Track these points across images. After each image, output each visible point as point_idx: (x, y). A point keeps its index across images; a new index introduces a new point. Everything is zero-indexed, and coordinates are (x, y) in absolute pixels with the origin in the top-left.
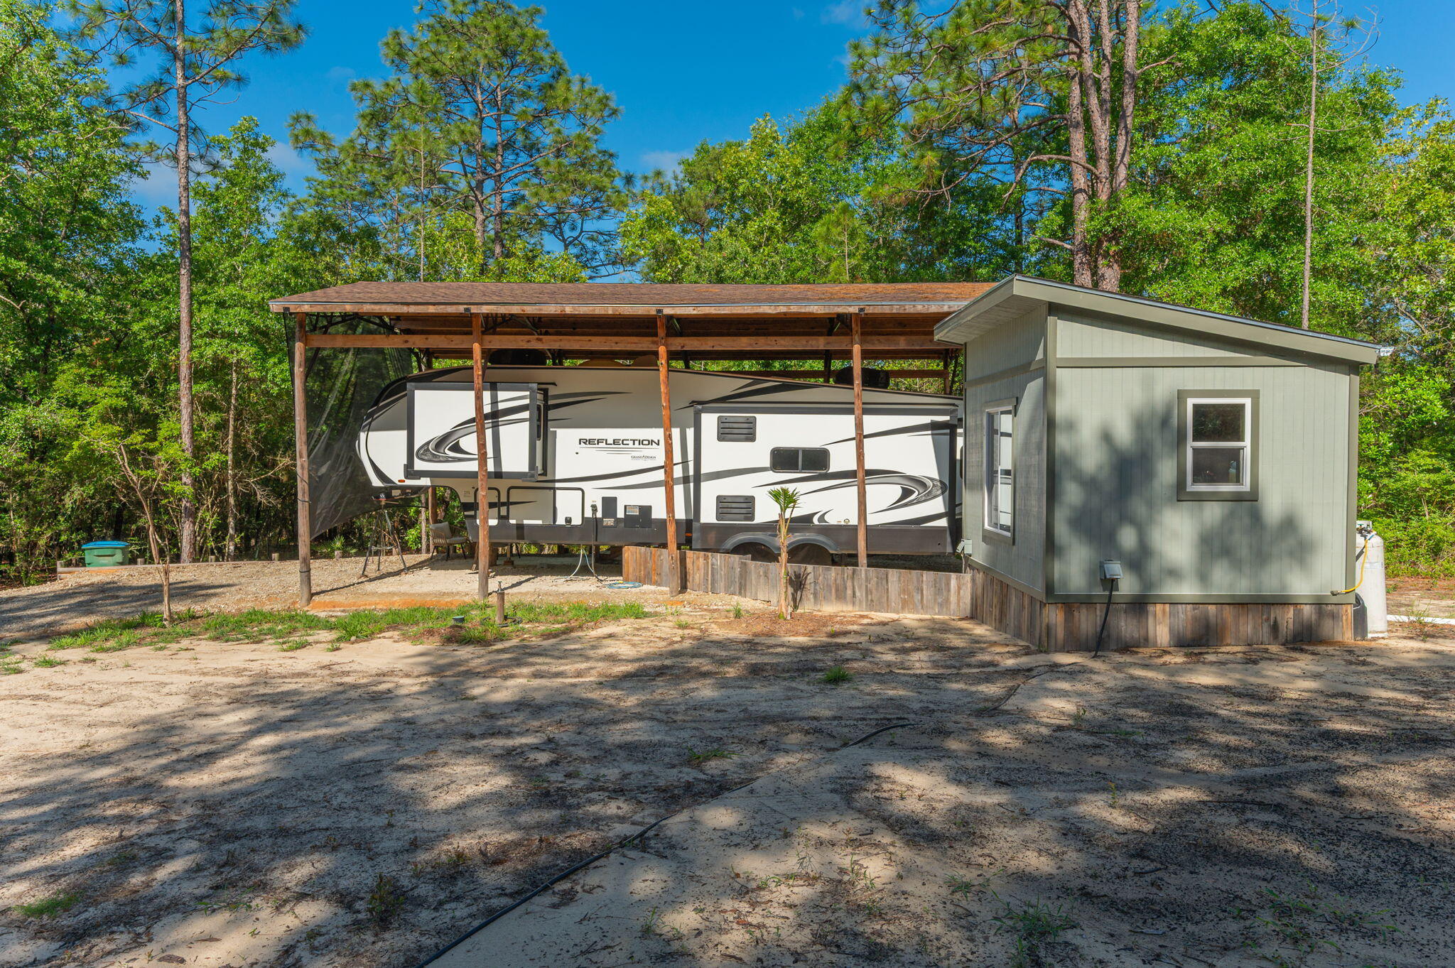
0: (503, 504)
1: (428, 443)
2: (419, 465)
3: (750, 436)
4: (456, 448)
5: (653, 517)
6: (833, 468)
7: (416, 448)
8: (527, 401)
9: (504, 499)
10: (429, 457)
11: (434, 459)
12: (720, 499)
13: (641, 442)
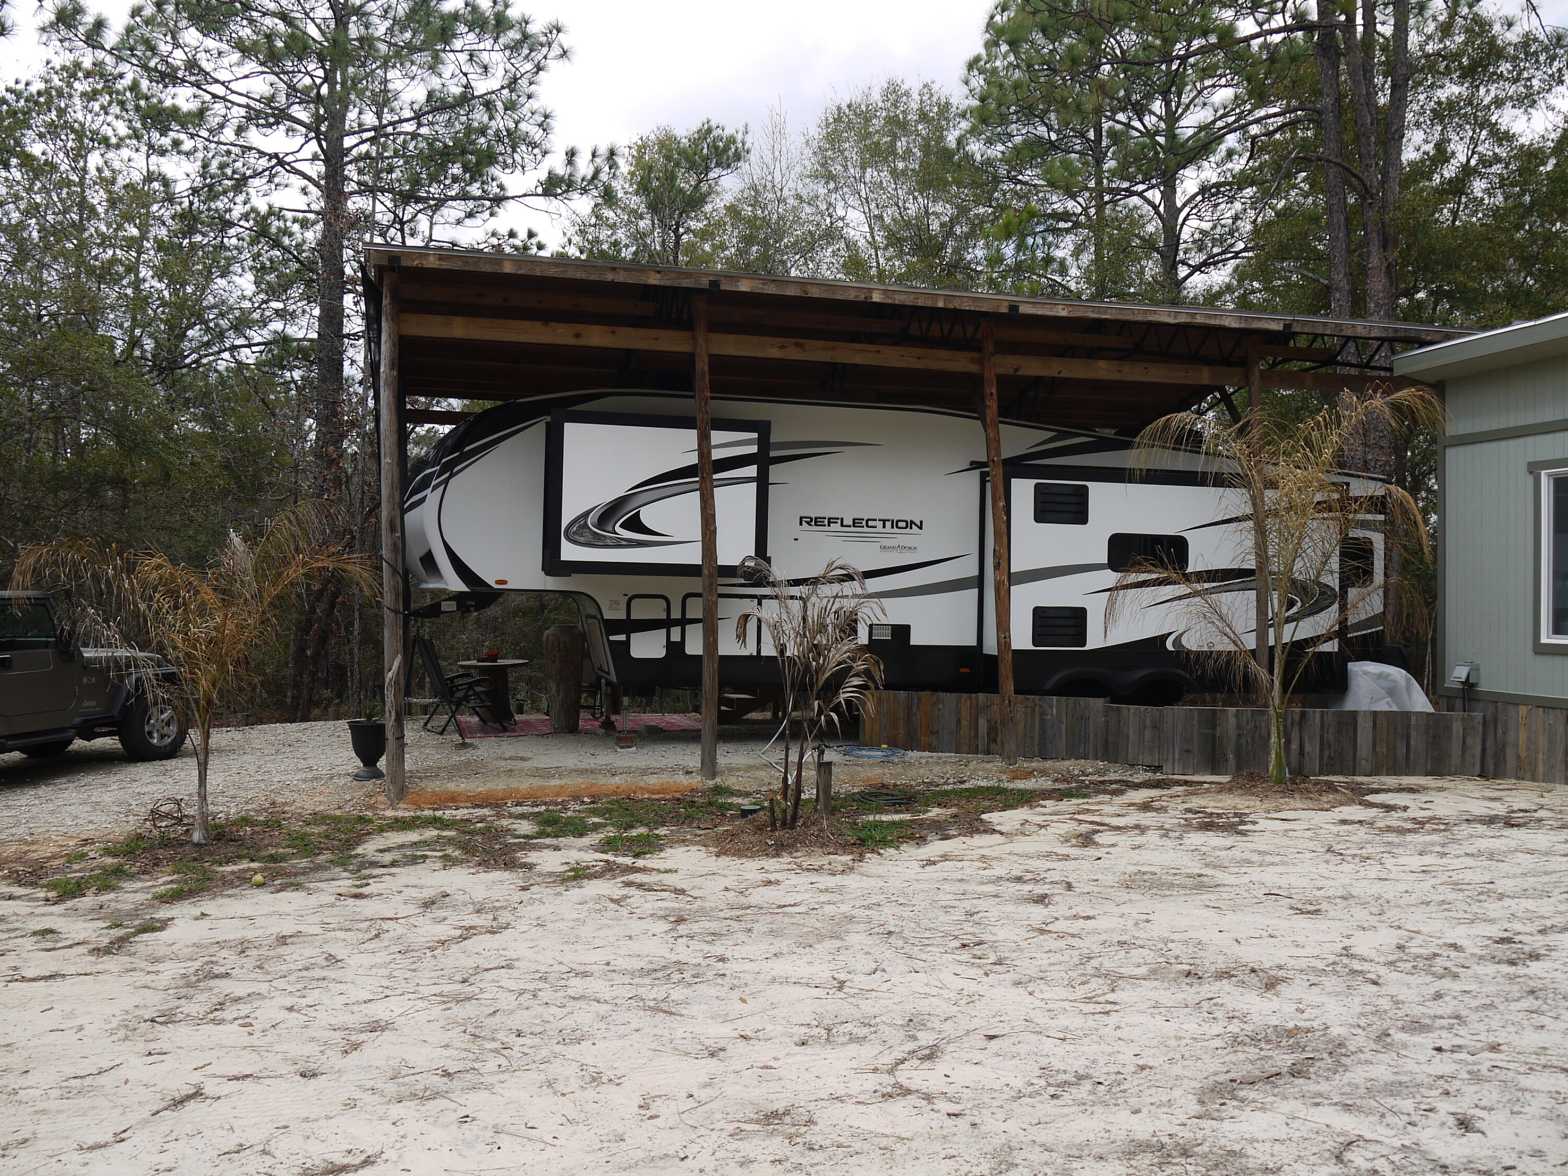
0: (675, 623)
1: (586, 515)
2: (570, 552)
3: (1078, 514)
4: (635, 524)
5: (913, 642)
6: (1195, 564)
7: (565, 523)
8: (754, 449)
9: (676, 614)
10: (587, 538)
11: (596, 542)
12: (1040, 614)
13: (895, 524)
